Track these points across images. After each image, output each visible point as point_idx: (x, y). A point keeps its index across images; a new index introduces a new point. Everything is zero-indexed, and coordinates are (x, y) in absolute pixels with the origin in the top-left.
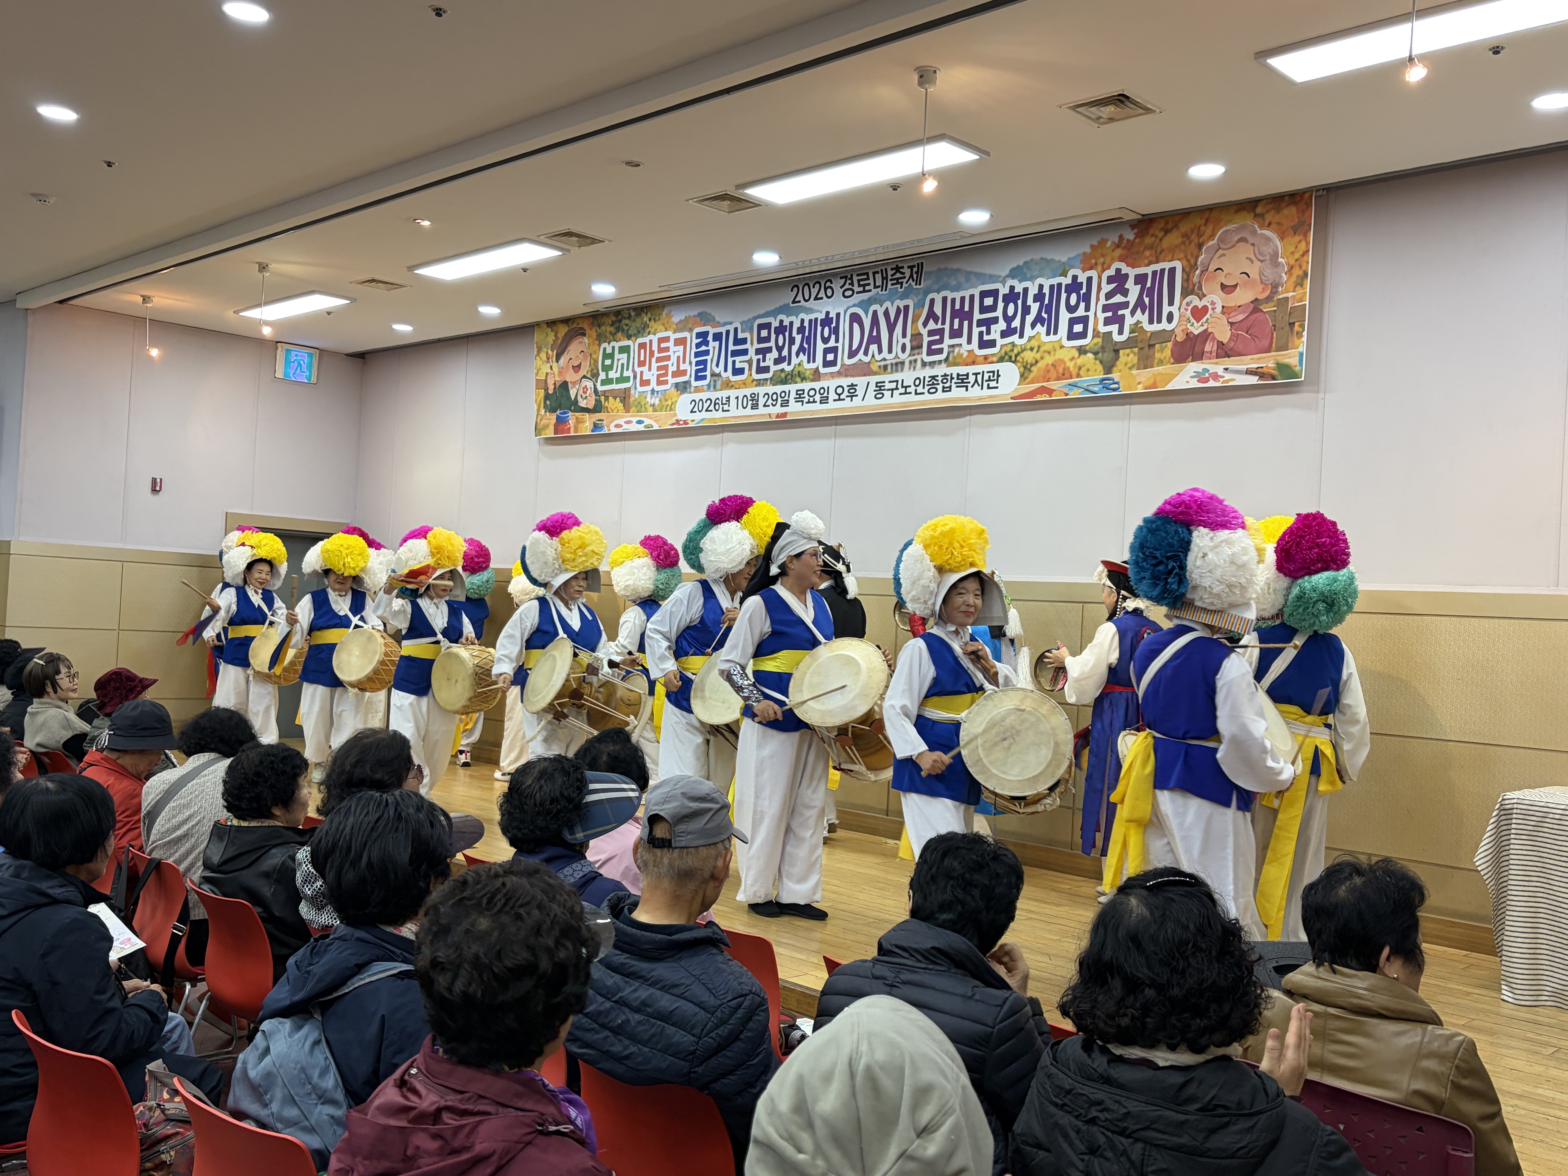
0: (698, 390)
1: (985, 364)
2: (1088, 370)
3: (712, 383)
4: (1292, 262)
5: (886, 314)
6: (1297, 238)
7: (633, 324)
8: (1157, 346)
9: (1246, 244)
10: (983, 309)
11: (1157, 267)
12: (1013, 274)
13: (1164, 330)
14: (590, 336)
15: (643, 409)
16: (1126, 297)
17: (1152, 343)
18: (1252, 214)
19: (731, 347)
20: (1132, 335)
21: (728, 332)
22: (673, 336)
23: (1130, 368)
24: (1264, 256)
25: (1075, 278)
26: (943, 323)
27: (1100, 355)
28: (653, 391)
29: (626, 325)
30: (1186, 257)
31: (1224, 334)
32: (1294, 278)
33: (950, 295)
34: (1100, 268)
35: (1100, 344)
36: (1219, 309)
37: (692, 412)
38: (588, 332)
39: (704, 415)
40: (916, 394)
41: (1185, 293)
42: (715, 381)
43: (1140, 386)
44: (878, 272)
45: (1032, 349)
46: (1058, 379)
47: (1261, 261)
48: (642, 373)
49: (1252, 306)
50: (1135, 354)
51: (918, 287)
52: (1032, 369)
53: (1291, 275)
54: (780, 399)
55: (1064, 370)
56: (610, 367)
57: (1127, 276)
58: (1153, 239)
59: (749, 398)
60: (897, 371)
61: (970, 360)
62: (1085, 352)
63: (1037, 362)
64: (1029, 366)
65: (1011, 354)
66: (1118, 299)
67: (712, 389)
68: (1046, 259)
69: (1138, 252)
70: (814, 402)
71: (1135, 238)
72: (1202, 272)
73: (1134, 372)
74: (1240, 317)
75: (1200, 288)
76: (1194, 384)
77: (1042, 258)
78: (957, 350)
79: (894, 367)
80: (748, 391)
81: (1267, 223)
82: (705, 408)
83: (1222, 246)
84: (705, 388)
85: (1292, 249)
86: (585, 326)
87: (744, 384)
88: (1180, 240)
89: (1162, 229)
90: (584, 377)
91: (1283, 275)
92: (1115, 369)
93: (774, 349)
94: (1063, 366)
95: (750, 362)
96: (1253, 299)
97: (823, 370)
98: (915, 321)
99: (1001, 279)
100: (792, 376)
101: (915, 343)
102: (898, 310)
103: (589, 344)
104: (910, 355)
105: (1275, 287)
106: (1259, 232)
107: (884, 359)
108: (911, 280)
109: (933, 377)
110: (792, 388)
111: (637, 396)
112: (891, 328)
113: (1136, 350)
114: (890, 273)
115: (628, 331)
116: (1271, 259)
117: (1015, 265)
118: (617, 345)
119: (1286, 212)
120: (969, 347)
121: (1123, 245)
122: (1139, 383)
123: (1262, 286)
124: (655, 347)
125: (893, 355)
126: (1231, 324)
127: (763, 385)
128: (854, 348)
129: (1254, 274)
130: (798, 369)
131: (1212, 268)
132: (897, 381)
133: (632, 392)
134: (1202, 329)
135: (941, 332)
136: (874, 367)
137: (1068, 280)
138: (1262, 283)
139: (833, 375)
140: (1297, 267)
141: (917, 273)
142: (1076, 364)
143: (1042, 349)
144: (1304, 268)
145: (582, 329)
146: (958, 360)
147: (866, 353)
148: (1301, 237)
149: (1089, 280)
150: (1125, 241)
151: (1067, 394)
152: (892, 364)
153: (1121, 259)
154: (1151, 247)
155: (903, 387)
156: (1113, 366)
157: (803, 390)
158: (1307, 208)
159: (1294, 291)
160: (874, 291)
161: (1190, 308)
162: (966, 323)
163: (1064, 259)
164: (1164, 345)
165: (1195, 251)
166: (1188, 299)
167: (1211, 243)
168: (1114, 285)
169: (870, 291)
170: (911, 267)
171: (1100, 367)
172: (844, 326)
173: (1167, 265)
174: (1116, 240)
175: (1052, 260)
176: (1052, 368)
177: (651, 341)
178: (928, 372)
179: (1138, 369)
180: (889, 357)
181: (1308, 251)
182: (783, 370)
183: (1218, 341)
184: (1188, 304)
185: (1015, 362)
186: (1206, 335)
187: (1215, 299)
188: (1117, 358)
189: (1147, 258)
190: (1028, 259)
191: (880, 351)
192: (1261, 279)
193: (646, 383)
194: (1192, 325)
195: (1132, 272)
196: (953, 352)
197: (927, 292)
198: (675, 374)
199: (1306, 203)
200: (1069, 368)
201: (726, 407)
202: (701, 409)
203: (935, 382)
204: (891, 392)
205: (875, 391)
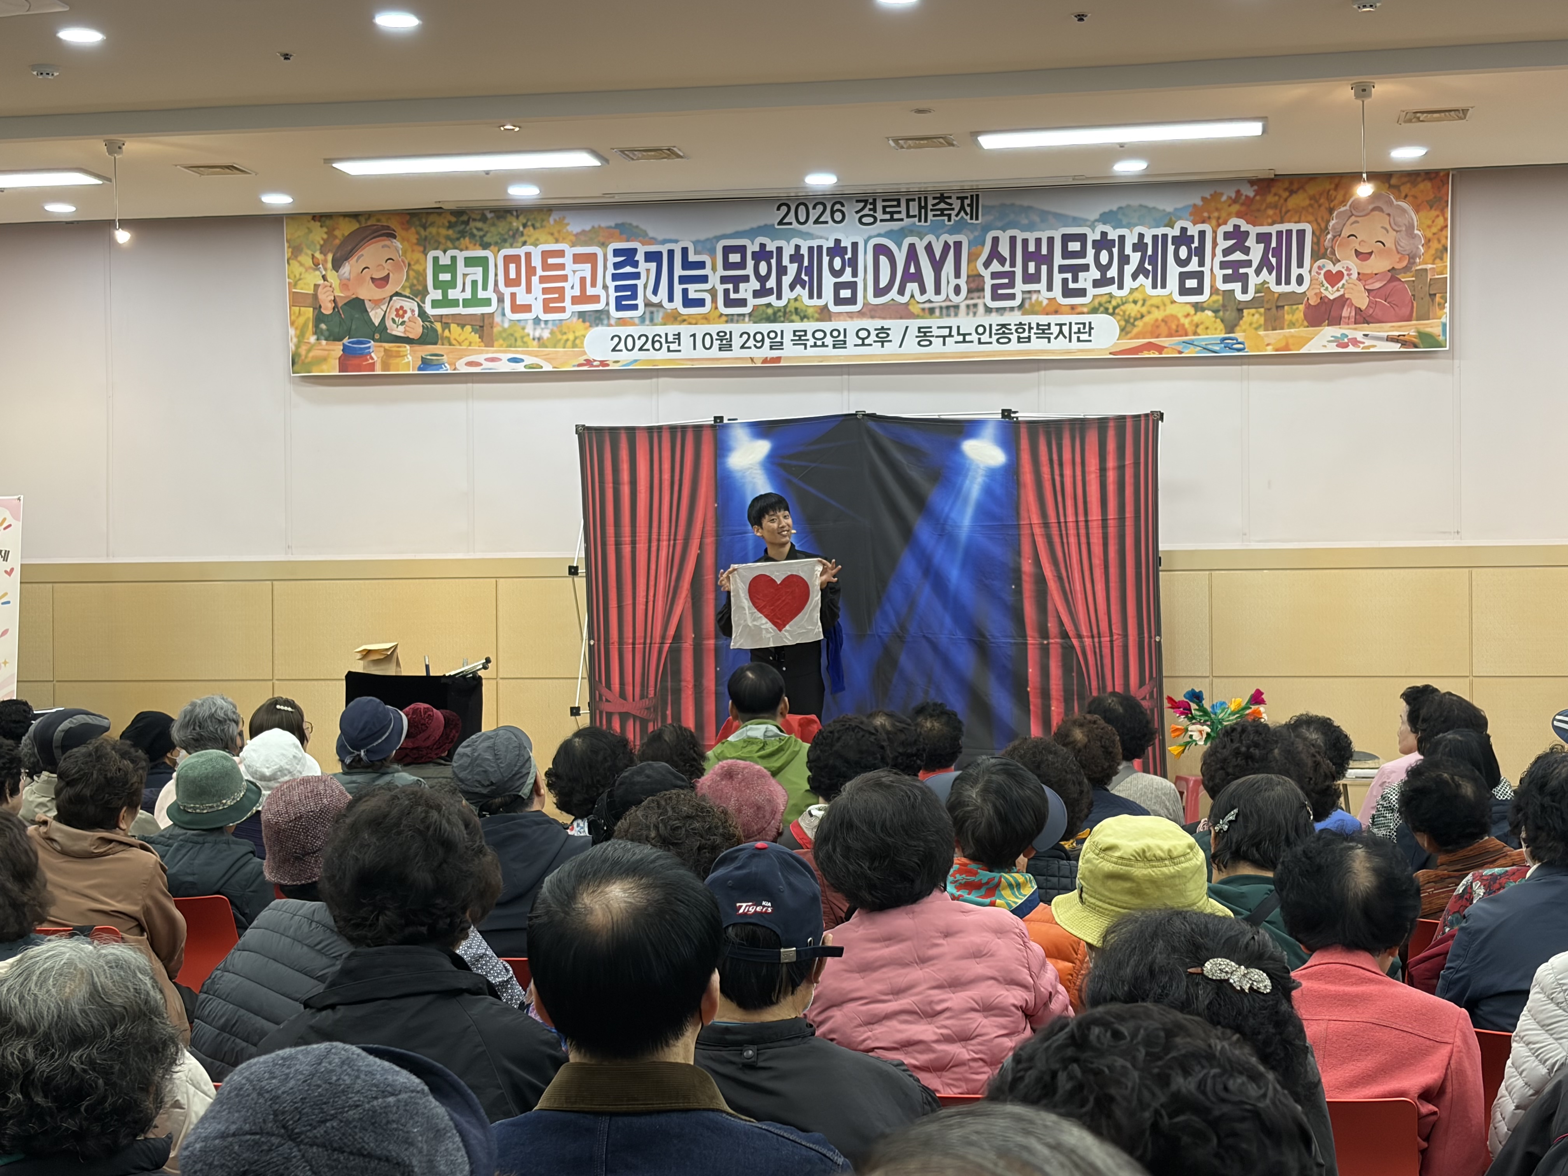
0: (622, 322)
1: (1072, 314)
2: (1207, 328)
3: (648, 316)
5: (929, 248)
6: (1434, 213)
7: (493, 229)
8: (1286, 307)
9: (1381, 213)
10: (1066, 254)
11: (1284, 227)
12: (1105, 218)
13: (1293, 292)
14: (403, 240)
15: (519, 343)
16: (1248, 255)
17: (1280, 304)
18: (1387, 185)
19: (678, 271)
20: (1257, 295)
21: (671, 253)
22: (570, 251)
23: (1256, 329)
24: (1399, 226)
25: (1184, 230)
26: (1013, 264)
27: (1221, 313)
28: (537, 321)
29: (479, 229)
30: (1316, 220)
31: (1362, 301)
32: (1432, 251)
33: (1020, 236)
34: (1214, 222)
35: (1221, 302)
36: (1355, 276)
37: (614, 350)
38: (399, 232)
39: (636, 354)
40: (980, 342)
41: (1316, 257)
42: (652, 313)
43: (1269, 348)
44: (914, 200)
45: (1135, 302)
46: (1170, 335)
47: (1397, 231)
48: (513, 296)
49: (1390, 274)
50: (1261, 314)
51: (974, 221)
52: (1136, 323)
54: (767, 340)
55: (1177, 326)
56: (452, 284)
57: (1247, 234)
58: (1277, 198)
59: (715, 337)
60: (948, 315)
61: (1053, 309)
62: (1203, 310)
63: (1142, 316)
64: (1132, 320)
65: (1107, 305)
66: (1238, 256)
67: (647, 322)
68: (1146, 207)
69: (1259, 210)
70: (823, 345)
71: (1255, 196)
72: (1334, 237)
73: (1262, 333)
74: (1378, 285)
75: (1333, 253)
76: (1333, 348)
77: (1141, 206)
78: (1034, 297)
79: (944, 311)
80: (713, 329)
81: (1403, 195)
82: (637, 347)
83: (1354, 212)
84: (637, 321)
85: (1429, 222)
86: (394, 224)
87: (706, 319)
88: (1307, 202)
89: (1286, 189)
90: (397, 294)
91: (1420, 247)
92: (1238, 328)
93: (752, 278)
94: (1176, 322)
95: (713, 292)
96: (1390, 267)
97: (833, 308)
98: (972, 258)
99: (1089, 223)
100: (785, 313)
101: (973, 285)
102: (946, 246)
103: (405, 252)
104: (966, 299)
105: (1412, 257)
106: (1395, 203)
107: (930, 301)
108: (962, 213)
109: (1004, 326)
110: (788, 328)
111: (506, 325)
112: (937, 266)
113: (1262, 310)
114: (931, 202)
115: (481, 237)
116: (1406, 230)
117: (1107, 210)
118: (461, 256)
119: (1421, 186)
120: (1050, 295)
121: (1241, 201)
122: (1268, 345)
123: (1399, 256)
124: (537, 262)
125: (943, 296)
126: (1369, 291)
127: (738, 322)
128: (882, 285)
129: (1390, 243)
130: (793, 305)
131: (1345, 233)
132: (950, 328)
133: (498, 319)
134: (1337, 294)
135: (1011, 275)
136: (915, 309)
137: (1177, 232)
139: (851, 315)
140: (1436, 242)
141: (971, 205)
142: (1192, 321)
143: (1148, 303)
144: (1443, 241)
145: (388, 228)
146: (1036, 308)
147: (901, 292)
148: (1437, 213)
149: (1202, 234)
150: (1243, 197)
151: (1180, 352)
152: (941, 308)
153: (1239, 215)
154: (1275, 206)
155: (959, 334)
156: (1236, 325)
157: (805, 331)
158: (1443, 185)
159: (1433, 264)
160: (907, 221)
161: (1323, 272)
162: (1044, 268)
163: (1169, 209)
164: (1295, 307)
165: (1326, 216)
166: (1320, 262)
167: (1343, 209)
168: (1231, 242)
169: (902, 220)
170: (962, 199)
171: (1221, 326)
172: (866, 259)
173: (1295, 227)
174: (1233, 195)
175: (1154, 208)
176: (1163, 324)
177: (528, 255)
178: (995, 320)
179: (1266, 330)
180: (935, 298)
181: (1447, 226)
182: (769, 305)
183: (1356, 307)
184: (1320, 268)
185: (1112, 314)
186: (1342, 301)
187: (1349, 265)
188: (1241, 317)
189: (1269, 217)
190: (1123, 204)
191: (923, 291)
192: (1397, 249)
193: (527, 308)
194: (1327, 289)
195: (1254, 231)
196: (1030, 298)
197: (986, 229)
198: (575, 300)
199: (1442, 181)
200: (1183, 325)
201: (673, 347)
202: (630, 347)
203: (1007, 331)
204: (942, 339)
205: (917, 337)
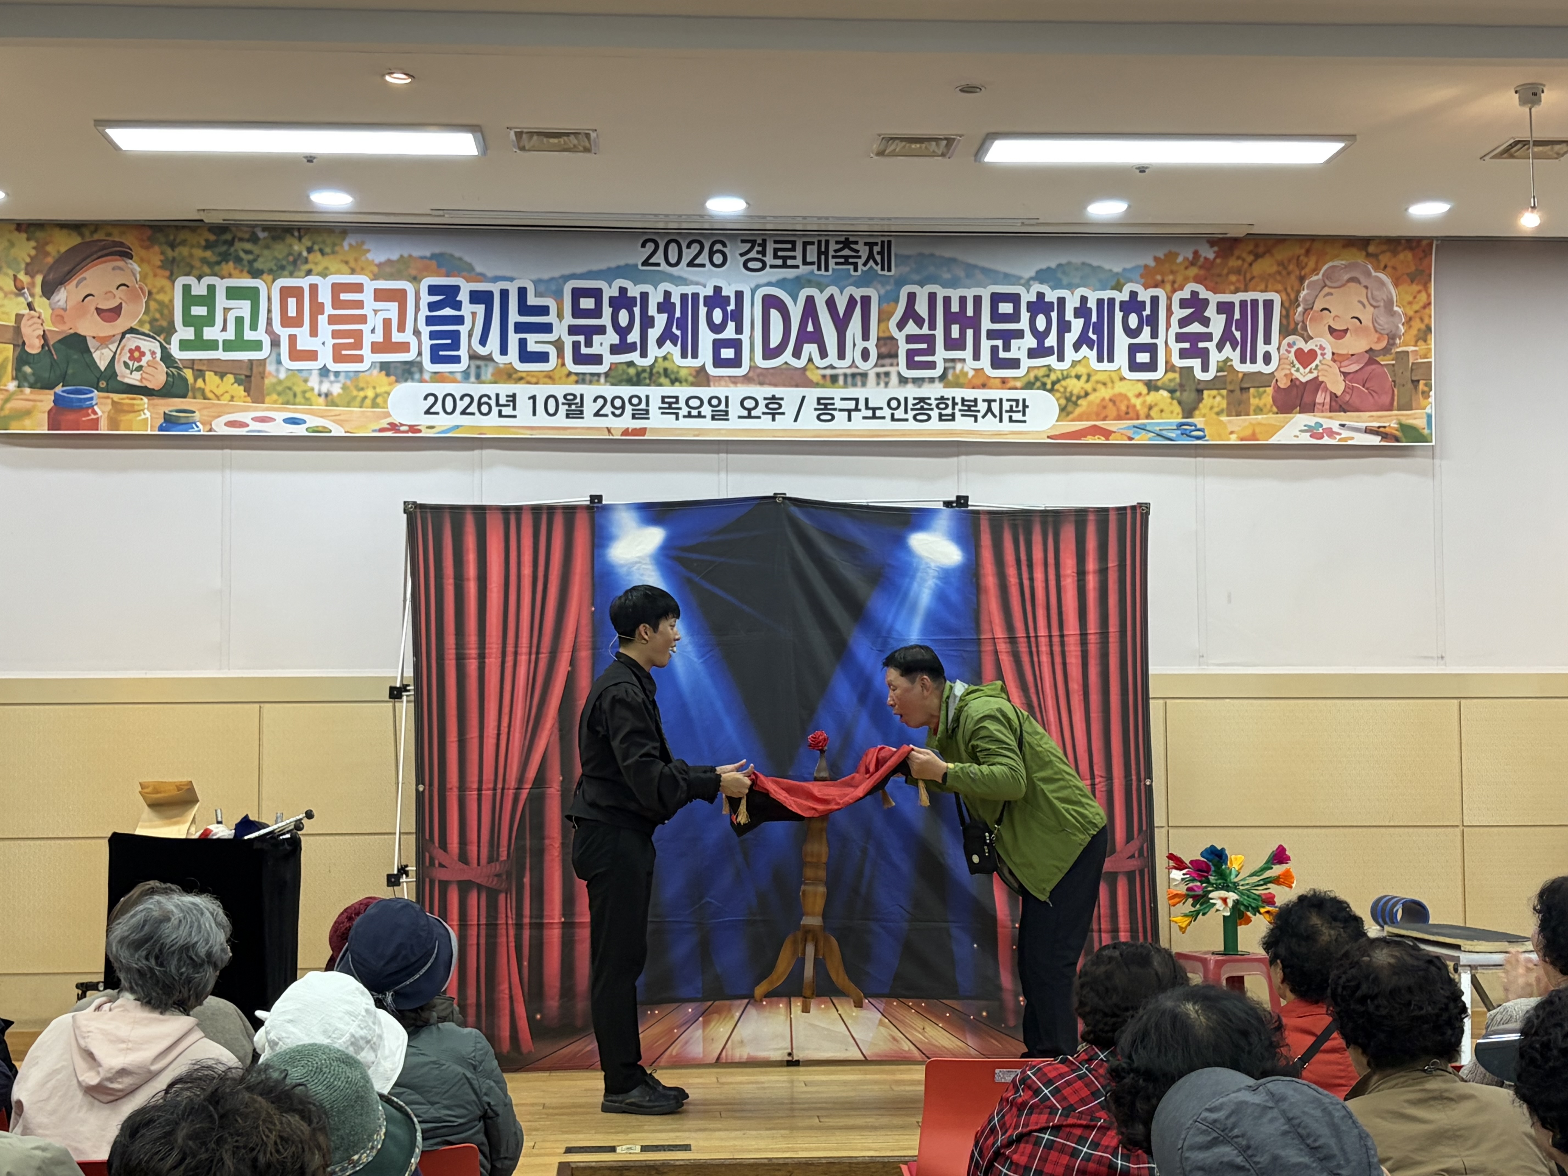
0: (438, 377)
1: (1002, 388)
2: (1162, 411)
3: (473, 371)
4: (1411, 313)
5: (831, 303)
6: (1415, 288)
7: (266, 252)
8: (1252, 390)
9: (1358, 285)
10: (996, 317)
11: (1248, 296)
12: (1042, 276)
13: (1260, 373)
14: (141, 261)
15: (299, 399)
16: (1207, 327)
17: (1245, 385)
18: (1364, 253)
19: (514, 317)
20: (1219, 374)
21: (504, 294)
22: (370, 286)
23: (1218, 414)
24: (1377, 301)
25: (1134, 295)
26: (932, 326)
27: (1178, 394)
28: (324, 372)
29: (247, 252)
30: (1286, 289)
31: (1337, 386)
32: (1414, 331)
33: (941, 293)
34: (1168, 287)
35: (1178, 380)
36: (1329, 356)
37: (428, 412)
38: (137, 251)
39: (457, 419)
40: (893, 419)
41: (1285, 332)
42: (478, 367)
43: (1234, 436)
44: (812, 243)
45: (1078, 377)
46: (1119, 418)
47: (1375, 307)
48: (293, 339)
49: (1367, 356)
50: (1223, 397)
51: (886, 273)
52: (1079, 402)
53: (1410, 327)
54: (628, 406)
55: (1128, 407)
56: (209, 320)
57: (1206, 302)
58: (1240, 262)
59: (561, 400)
60: (854, 385)
61: (979, 382)
62: (1157, 389)
63: (1087, 394)
64: (1074, 399)
65: (1045, 380)
66: (1196, 328)
67: (473, 379)
68: (1090, 265)
69: (1219, 275)
70: (700, 416)
71: (1215, 259)
72: (1306, 310)
73: (1224, 418)
74: (1354, 368)
75: (1305, 328)
76: (1306, 439)
77: (1083, 264)
78: (959, 366)
79: (849, 379)
80: (560, 391)
81: (1382, 266)
82: (459, 409)
83: (1328, 283)
84: (459, 377)
85: (1410, 299)
86: (130, 240)
87: (550, 378)
88: (1275, 268)
89: (1250, 252)
90: (132, 331)
91: (1400, 326)
92: (1197, 412)
93: (610, 329)
94: (1125, 402)
95: (559, 345)
96: (1367, 348)
97: (712, 371)
98: (883, 318)
99: (1022, 281)
100: (651, 374)
101: (884, 350)
102: (852, 302)
103: (144, 277)
104: (876, 365)
105: (1392, 338)
106: (1374, 274)
107: (831, 367)
108: (871, 263)
109: (922, 400)
110: (655, 393)
111: (282, 375)
112: (841, 325)
113: (1224, 392)
114: (833, 247)
115: (250, 262)
116: (1385, 307)
117: (1044, 266)
118: (221, 285)
119: (1401, 256)
120: (977, 365)
121: (1200, 263)
122: (1232, 433)
123: (1377, 335)
124: (325, 298)
125: (847, 362)
126: (1345, 374)
127: (591, 383)
128: (773, 346)
129: (1367, 320)
130: (661, 365)
131: (1318, 306)
132: (857, 400)
133: (271, 368)
134: (1310, 377)
135: (930, 340)
136: (814, 375)
137: (1124, 296)
138: (1376, 331)
139: (734, 380)
140: (1418, 320)
141: (881, 253)
142: (1144, 402)
143: (1093, 379)
144: (1426, 321)
145: (122, 244)
146: (962, 380)
147: (797, 354)
148: (1420, 287)
149: (1155, 300)
150: (1202, 259)
151: (1131, 439)
152: (845, 375)
153: (1198, 280)
154: (1238, 271)
155: (867, 408)
156: (1195, 408)
157: (677, 398)
158: (1425, 256)
159: (1415, 346)
160: (803, 270)
161: (1293, 350)
162: (970, 333)
163: (1117, 269)
164: (1261, 389)
165: (1296, 284)
166: (1291, 339)
167: (1315, 278)
168: (1189, 311)
169: (797, 267)
170: (871, 245)
171: (1177, 409)
172: (752, 312)
173: (1261, 297)
174: (1190, 257)
175: (1099, 267)
176: (1110, 405)
177: (314, 288)
178: (911, 392)
179: (1228, 415)
180: (838, 363)
181: (1430, 304)
182: (631, 364)
183: (1331, 392)
184: (1290, 345)
185: (1051, 391)
186: (1316, 384)
187: (1322, 342)
188: (1201, 400)
189: (1232, 283)
190: (1063, 261)
191: (823, 354)
192: (1374, 327)
193: (312, 355)
194: (1298, 370)
195: (1214, 299)
196: (954, 368)
197: (900, 282)
198: (376, 348)
199: (1424, 251)
200: (1134, 406)
201: (506, 411)
202: (449, 409)
203: (926, 406)
204: (846, 413)
205: (816, 409)
